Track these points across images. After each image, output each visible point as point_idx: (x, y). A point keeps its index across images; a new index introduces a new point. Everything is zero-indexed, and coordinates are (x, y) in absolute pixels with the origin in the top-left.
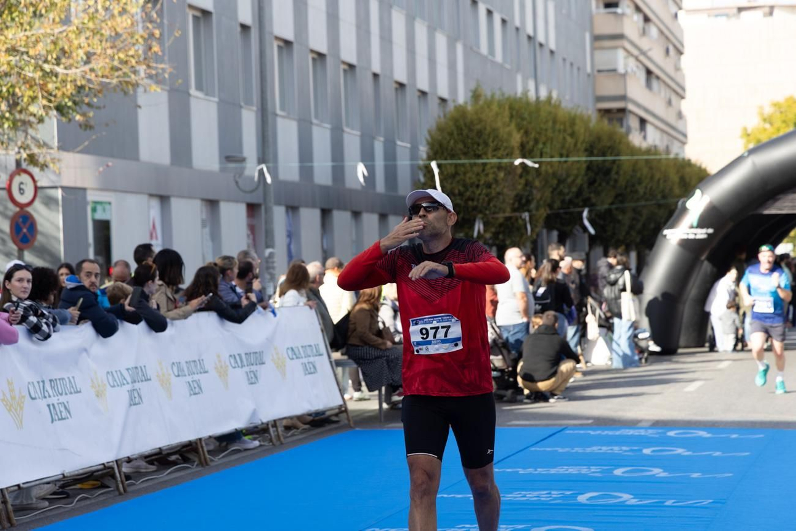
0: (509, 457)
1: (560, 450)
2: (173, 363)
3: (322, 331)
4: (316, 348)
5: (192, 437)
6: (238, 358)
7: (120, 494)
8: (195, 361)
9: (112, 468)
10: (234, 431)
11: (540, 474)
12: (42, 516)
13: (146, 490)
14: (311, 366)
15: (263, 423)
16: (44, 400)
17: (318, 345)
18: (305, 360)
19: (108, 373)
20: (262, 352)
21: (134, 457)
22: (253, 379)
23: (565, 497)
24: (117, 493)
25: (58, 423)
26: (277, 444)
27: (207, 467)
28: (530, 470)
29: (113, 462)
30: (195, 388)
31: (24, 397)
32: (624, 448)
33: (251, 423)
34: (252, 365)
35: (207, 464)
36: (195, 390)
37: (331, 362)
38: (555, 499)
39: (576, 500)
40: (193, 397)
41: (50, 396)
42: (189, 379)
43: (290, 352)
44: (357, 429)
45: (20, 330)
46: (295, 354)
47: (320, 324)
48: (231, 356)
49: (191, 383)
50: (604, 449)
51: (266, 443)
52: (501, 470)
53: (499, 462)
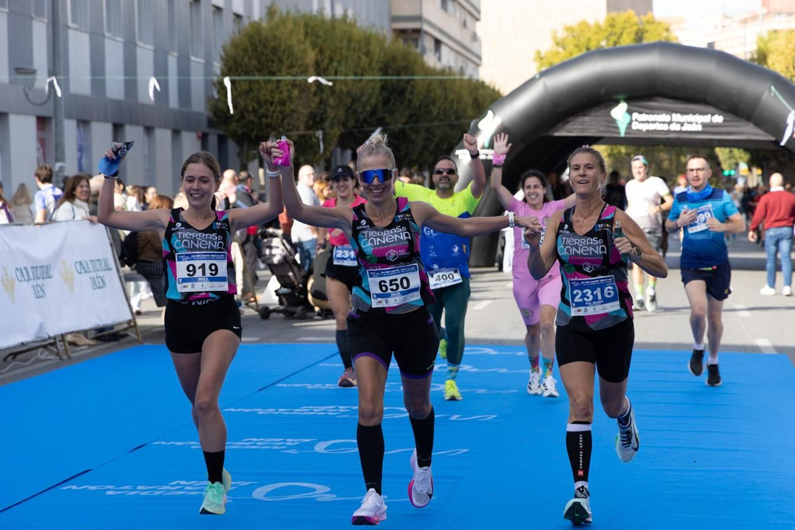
0: (297, 372)
3: (111, 245)
4: (105, 262)
6: (24, 271)
10: (20, 344)
11: (328, 390)
14: (100, 281)
15: (50, 338)
17: (107, 259)
18: (94, 275)
20: (50, 266)
22: (40, 293)
23: (352, 412)
26: (64, 359)
28: (318, 385)
33: (38, 337)
34: (39, 278)
37: (120, 277)
38: (342, 413)
43: (78, 266)
44: (146, 344)
46: (84, 268)
47: (109, 239)
48: (17, 269)
51: (53, 357)
52: (289, 385)
53: (287, 377)
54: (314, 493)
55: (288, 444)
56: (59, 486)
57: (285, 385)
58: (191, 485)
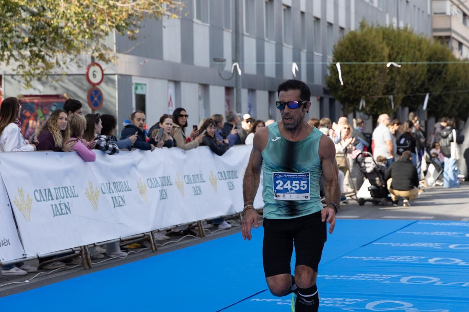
0: (385, 236)
1: (415, 233)
2: (185, 176)
5: (195, 219)
6: (223, 174)
7: (153, 251)
8: (197, 175)
9: (149, 236)
10: (220, 217)
11: (404, 247)
12: (108, 263)
13: (169, 250)
15: (236, 213)
16: (110, 194)
19: (148, 179)
20: (237, 171)
21: (162, 230)
22: (231, 187)
23: (421, 260)
24: (151, 251)
25: (117, 208)
27: (204, 238)
28: (398, 244)
29: (149, 232)
30: (197, 191)
31: (99, 192)
32: (454, 233)
33: (230, 213)
34: (231, 178)
35: (204, 236)
36: (198, 192)
38: (415, 261)
39: (428, 262)
40: (197, 196)
41: (113, 192)
42: (194, 185)
45: (96, 152)
48: (219, 173)
49: (195, 188)
50: (442, 233)
51: (238, 225)
52: (381, 244)
53: (379, 239)
54: (404, 307)
55: (384, 278)
56: (248, 299)
57: (378, 244)
58: (327, 300)
